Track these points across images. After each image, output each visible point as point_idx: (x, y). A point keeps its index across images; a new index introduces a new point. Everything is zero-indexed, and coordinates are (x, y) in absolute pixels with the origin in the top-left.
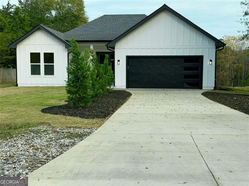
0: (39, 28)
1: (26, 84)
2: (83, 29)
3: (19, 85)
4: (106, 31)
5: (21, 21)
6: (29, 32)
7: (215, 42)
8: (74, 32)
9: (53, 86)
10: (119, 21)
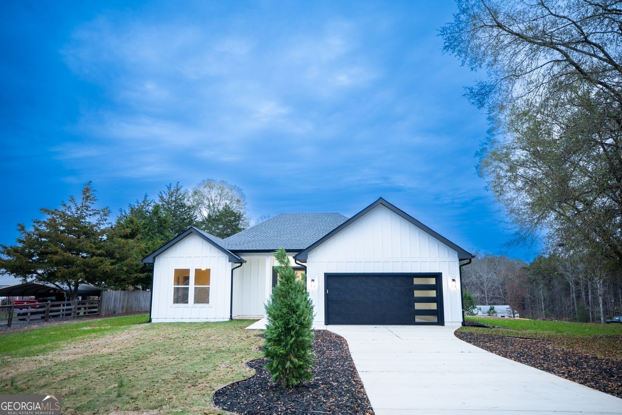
0: (192, 232)
1: (164, 319)
2: (251, 233)
3: (153, 321)
4: (285, 236)
5: (161, 223)
6: (172, 240)
7: (457, 252)
8: (238, 238)
9: (207, 320)
10: (302, 221)
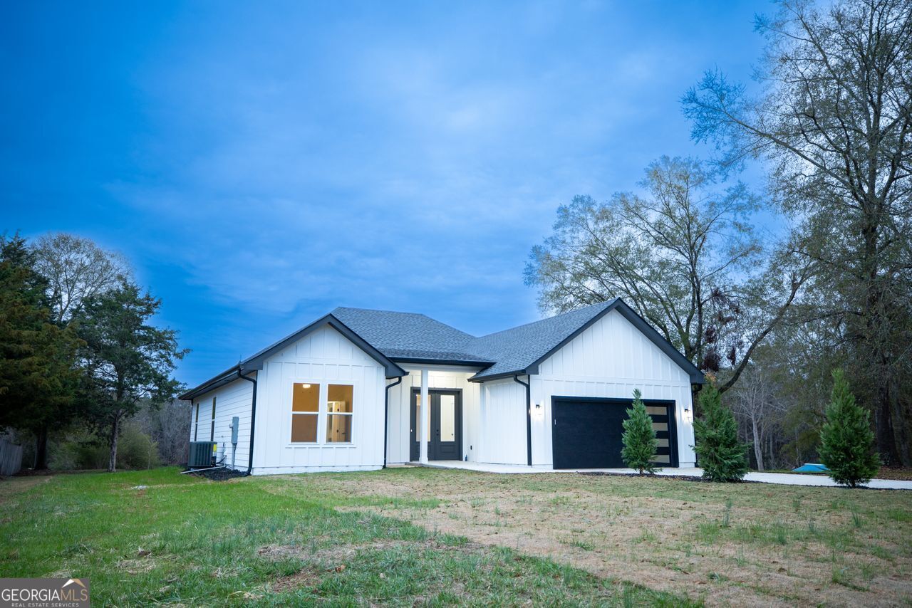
0: (329, 323)
3: (256, 472)
9: (350, 469)
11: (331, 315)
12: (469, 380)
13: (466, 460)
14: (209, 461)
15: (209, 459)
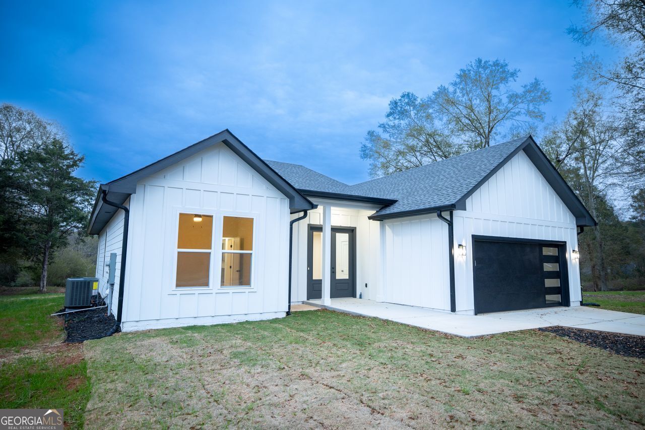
0: (223, 141)
3: (126, 327)
7: (575, 218)
9: (248, 318)
11: (227, 130)
12: (370, 218)
13: (361, 297)
14: (87, 301)
15: (88, 298)
